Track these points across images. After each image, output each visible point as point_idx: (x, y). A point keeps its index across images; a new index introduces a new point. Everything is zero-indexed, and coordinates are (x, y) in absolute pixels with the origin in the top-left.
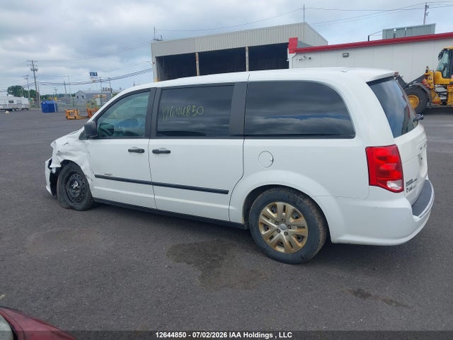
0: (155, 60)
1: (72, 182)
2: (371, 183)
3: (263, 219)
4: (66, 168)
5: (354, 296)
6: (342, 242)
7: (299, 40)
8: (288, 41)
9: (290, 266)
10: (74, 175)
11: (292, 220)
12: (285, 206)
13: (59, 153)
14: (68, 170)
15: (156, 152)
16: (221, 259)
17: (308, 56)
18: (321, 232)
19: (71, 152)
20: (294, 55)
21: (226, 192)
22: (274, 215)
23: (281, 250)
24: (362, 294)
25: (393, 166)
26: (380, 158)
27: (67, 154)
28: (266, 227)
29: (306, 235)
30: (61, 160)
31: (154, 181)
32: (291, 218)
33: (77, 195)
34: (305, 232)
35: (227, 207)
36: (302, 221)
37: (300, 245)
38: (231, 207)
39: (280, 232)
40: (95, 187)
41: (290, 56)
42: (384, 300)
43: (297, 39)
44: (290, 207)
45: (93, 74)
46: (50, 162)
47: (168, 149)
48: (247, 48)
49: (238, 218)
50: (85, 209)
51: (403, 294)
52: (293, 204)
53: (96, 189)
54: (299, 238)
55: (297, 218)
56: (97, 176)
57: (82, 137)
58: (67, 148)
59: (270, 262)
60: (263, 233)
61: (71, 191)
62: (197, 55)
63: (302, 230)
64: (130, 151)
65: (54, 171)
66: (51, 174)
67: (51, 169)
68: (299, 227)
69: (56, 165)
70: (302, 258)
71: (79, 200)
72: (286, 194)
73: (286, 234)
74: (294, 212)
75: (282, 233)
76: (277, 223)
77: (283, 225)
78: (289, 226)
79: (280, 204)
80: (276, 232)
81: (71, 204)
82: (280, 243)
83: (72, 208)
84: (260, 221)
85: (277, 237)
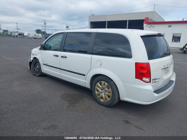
0: (90, 23)
1: (36, 66)
2: (136, 77)
3: (97, 87)
4: (35, 60)
5: (123, 123)
6: (124, 100)
7: (150, 18)
8: (144, 19)
9: (105, 107)
10: (37, 63)
11: (106, 89)
12: (104, 83)
13: (33, 54)
14: (35, 61)
15: (62, 57)
16: (79, 101)
17: (153, 25)
18: (117, 95)
19: (36, 54)
20: (146, 25)
21: (84, 75)
22: (100, 86)
23: (102, 100)
24: (127, 122)
25: (145, 71)
26: (141, 68)
27: (35, 55)
28: (98, 91)
29: (111, 96)
30: (33, 57)
31: (61, 68)
32: (106, 88)
33: (37, 71)
34: (111, 94)
35: (84, 81)
36: (110, 90)
37: (109, 99)
38: (86, 81)
39: (102, 93)
40: (43, 68)
41: (145, 25)
42: (135, 126)
43: (148, 18)
44: (106, 84)
45: (67, 27)
46: (30, 57)
47: (66, 56)
48: (128, 21)
49: (88, 86)
50: (39, 76)
51: (145, 125)
52: (107, 83)
53: (43, 69)
54: (109, 96)
55: (109, 88)
56: (44, 64)
57: (40, 49)
58: (35, 53)
59: (97, 105)
60: (96, 93)
61: (36, 69)
62: (107, 22)
63: (110, 93)
64: (54, 56)
65: (31, 61)
66: (30, 62)
67: (30, 60)
68: (109, 92)
69: (32, 59)
70: (109, 105)
71: (38, 72)
72: (105, 79)
73: (104, 94)
74: (108, 86)
75: (103, 94)
76: (101, 90)
77: (104, 91)
78: (106, 91)
79: (103, 82)
80: (101, 93)
81: (35, 74)
82: (102, 98)
83: (35, 75)
84: (96, 88)
85: (101, 95)
